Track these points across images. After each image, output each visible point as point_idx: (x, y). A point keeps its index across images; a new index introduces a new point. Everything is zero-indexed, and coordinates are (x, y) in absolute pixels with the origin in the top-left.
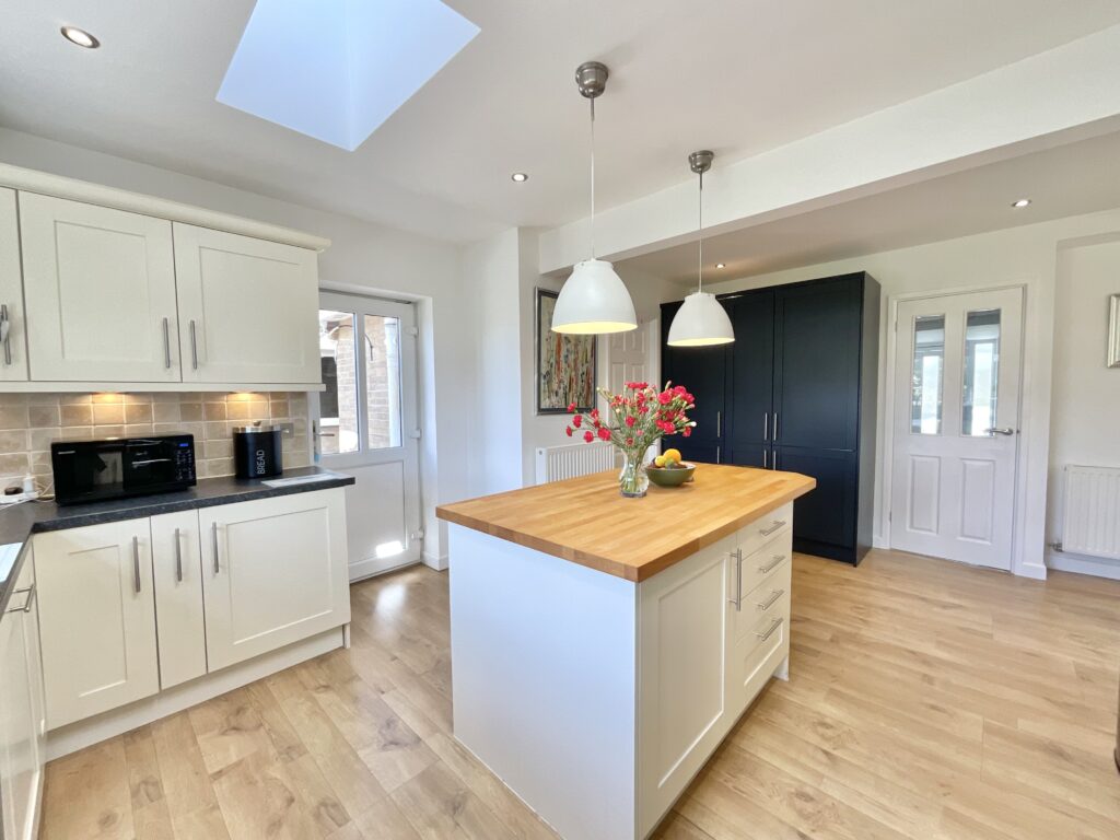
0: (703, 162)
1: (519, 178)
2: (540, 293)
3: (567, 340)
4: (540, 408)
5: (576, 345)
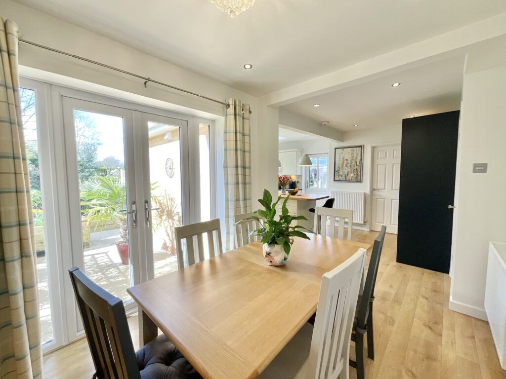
2: (335, 149)
3: (347, 160)
4: (334, 180)
5: (351, 161)
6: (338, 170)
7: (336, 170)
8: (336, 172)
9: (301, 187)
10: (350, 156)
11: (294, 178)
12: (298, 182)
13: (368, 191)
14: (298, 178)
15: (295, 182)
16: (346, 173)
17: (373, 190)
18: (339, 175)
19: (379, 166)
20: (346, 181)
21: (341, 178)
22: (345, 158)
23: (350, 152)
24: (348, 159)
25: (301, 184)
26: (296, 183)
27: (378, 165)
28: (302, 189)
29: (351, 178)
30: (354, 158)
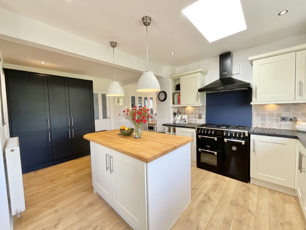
0: (114, 45)
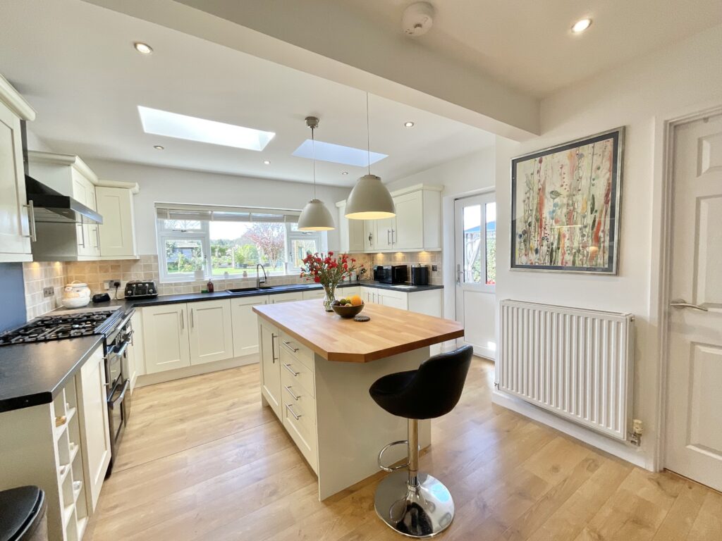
1: (409, 125)
2: (514, 162)
3: (555, 194)
4: (513, 265)
5: (571, 196)
6: (525, 232)
7: (519, 231)
8: (518, 240)
9: (441, 280)
10: (567, 181)
11: (424, 260)
12: (434, 269)
13: (646, 307)
14: (433, 259)
15: (426, 269)
16: (553, 238)
17: (672, 306)
18: (528, 251)
19: (703, 203)
20: (553, 267)
21: (533, 258)
22: (548, 189)
23: (567, 162)
24: (558, 189)
25: (441, 274)
26: (430, 270)
27: (698, 200)
28: (442, 287)
29: (569, 258)
30: (584, 183)
